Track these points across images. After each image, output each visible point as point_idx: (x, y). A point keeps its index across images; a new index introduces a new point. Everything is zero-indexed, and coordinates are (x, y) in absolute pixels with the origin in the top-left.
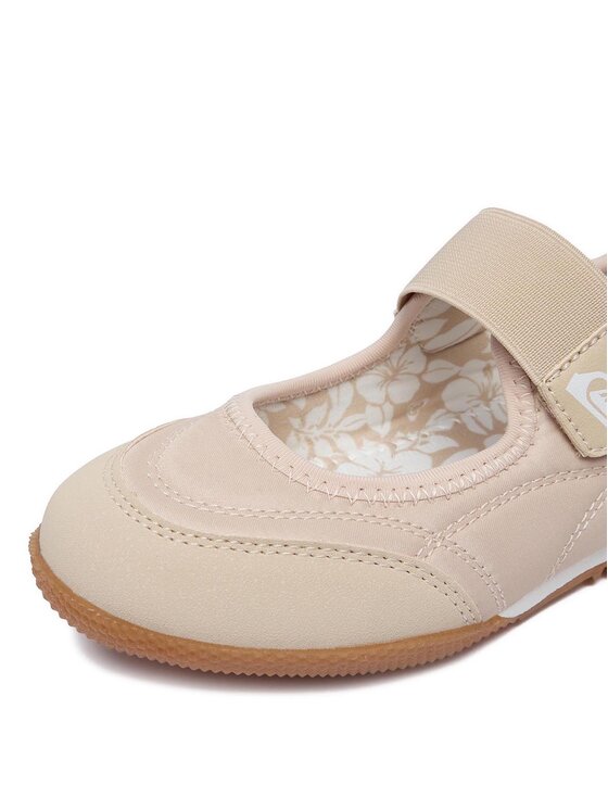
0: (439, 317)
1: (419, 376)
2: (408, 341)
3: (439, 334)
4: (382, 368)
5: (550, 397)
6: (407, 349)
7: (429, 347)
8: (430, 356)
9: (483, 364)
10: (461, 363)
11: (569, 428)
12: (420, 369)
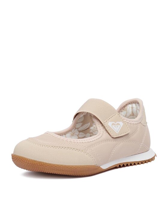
0: (81, 122)
1: (78, 135)
2: (75, 127)
3: (81, 126)
4: (71, 132)
5: (105, 126)
6: (75, 129)
7: (79, 129)
8: (80, 131)
9: (90, 135)
10: (86, 134)
11: (109, 132)
12: (78, 134)
